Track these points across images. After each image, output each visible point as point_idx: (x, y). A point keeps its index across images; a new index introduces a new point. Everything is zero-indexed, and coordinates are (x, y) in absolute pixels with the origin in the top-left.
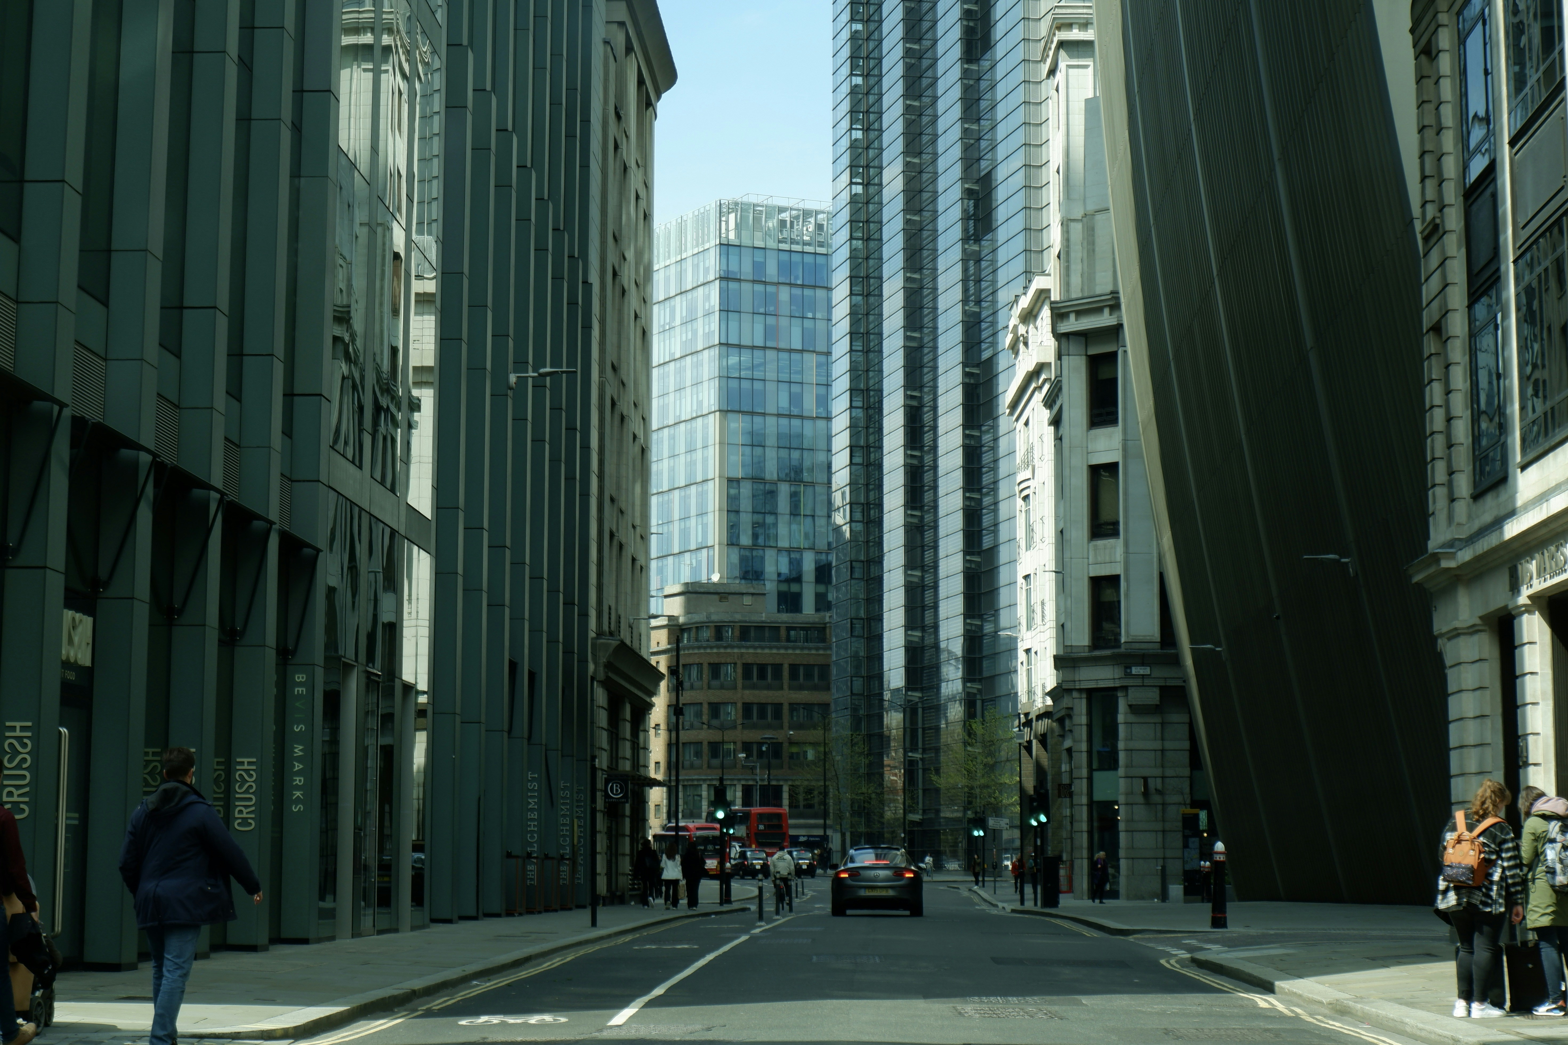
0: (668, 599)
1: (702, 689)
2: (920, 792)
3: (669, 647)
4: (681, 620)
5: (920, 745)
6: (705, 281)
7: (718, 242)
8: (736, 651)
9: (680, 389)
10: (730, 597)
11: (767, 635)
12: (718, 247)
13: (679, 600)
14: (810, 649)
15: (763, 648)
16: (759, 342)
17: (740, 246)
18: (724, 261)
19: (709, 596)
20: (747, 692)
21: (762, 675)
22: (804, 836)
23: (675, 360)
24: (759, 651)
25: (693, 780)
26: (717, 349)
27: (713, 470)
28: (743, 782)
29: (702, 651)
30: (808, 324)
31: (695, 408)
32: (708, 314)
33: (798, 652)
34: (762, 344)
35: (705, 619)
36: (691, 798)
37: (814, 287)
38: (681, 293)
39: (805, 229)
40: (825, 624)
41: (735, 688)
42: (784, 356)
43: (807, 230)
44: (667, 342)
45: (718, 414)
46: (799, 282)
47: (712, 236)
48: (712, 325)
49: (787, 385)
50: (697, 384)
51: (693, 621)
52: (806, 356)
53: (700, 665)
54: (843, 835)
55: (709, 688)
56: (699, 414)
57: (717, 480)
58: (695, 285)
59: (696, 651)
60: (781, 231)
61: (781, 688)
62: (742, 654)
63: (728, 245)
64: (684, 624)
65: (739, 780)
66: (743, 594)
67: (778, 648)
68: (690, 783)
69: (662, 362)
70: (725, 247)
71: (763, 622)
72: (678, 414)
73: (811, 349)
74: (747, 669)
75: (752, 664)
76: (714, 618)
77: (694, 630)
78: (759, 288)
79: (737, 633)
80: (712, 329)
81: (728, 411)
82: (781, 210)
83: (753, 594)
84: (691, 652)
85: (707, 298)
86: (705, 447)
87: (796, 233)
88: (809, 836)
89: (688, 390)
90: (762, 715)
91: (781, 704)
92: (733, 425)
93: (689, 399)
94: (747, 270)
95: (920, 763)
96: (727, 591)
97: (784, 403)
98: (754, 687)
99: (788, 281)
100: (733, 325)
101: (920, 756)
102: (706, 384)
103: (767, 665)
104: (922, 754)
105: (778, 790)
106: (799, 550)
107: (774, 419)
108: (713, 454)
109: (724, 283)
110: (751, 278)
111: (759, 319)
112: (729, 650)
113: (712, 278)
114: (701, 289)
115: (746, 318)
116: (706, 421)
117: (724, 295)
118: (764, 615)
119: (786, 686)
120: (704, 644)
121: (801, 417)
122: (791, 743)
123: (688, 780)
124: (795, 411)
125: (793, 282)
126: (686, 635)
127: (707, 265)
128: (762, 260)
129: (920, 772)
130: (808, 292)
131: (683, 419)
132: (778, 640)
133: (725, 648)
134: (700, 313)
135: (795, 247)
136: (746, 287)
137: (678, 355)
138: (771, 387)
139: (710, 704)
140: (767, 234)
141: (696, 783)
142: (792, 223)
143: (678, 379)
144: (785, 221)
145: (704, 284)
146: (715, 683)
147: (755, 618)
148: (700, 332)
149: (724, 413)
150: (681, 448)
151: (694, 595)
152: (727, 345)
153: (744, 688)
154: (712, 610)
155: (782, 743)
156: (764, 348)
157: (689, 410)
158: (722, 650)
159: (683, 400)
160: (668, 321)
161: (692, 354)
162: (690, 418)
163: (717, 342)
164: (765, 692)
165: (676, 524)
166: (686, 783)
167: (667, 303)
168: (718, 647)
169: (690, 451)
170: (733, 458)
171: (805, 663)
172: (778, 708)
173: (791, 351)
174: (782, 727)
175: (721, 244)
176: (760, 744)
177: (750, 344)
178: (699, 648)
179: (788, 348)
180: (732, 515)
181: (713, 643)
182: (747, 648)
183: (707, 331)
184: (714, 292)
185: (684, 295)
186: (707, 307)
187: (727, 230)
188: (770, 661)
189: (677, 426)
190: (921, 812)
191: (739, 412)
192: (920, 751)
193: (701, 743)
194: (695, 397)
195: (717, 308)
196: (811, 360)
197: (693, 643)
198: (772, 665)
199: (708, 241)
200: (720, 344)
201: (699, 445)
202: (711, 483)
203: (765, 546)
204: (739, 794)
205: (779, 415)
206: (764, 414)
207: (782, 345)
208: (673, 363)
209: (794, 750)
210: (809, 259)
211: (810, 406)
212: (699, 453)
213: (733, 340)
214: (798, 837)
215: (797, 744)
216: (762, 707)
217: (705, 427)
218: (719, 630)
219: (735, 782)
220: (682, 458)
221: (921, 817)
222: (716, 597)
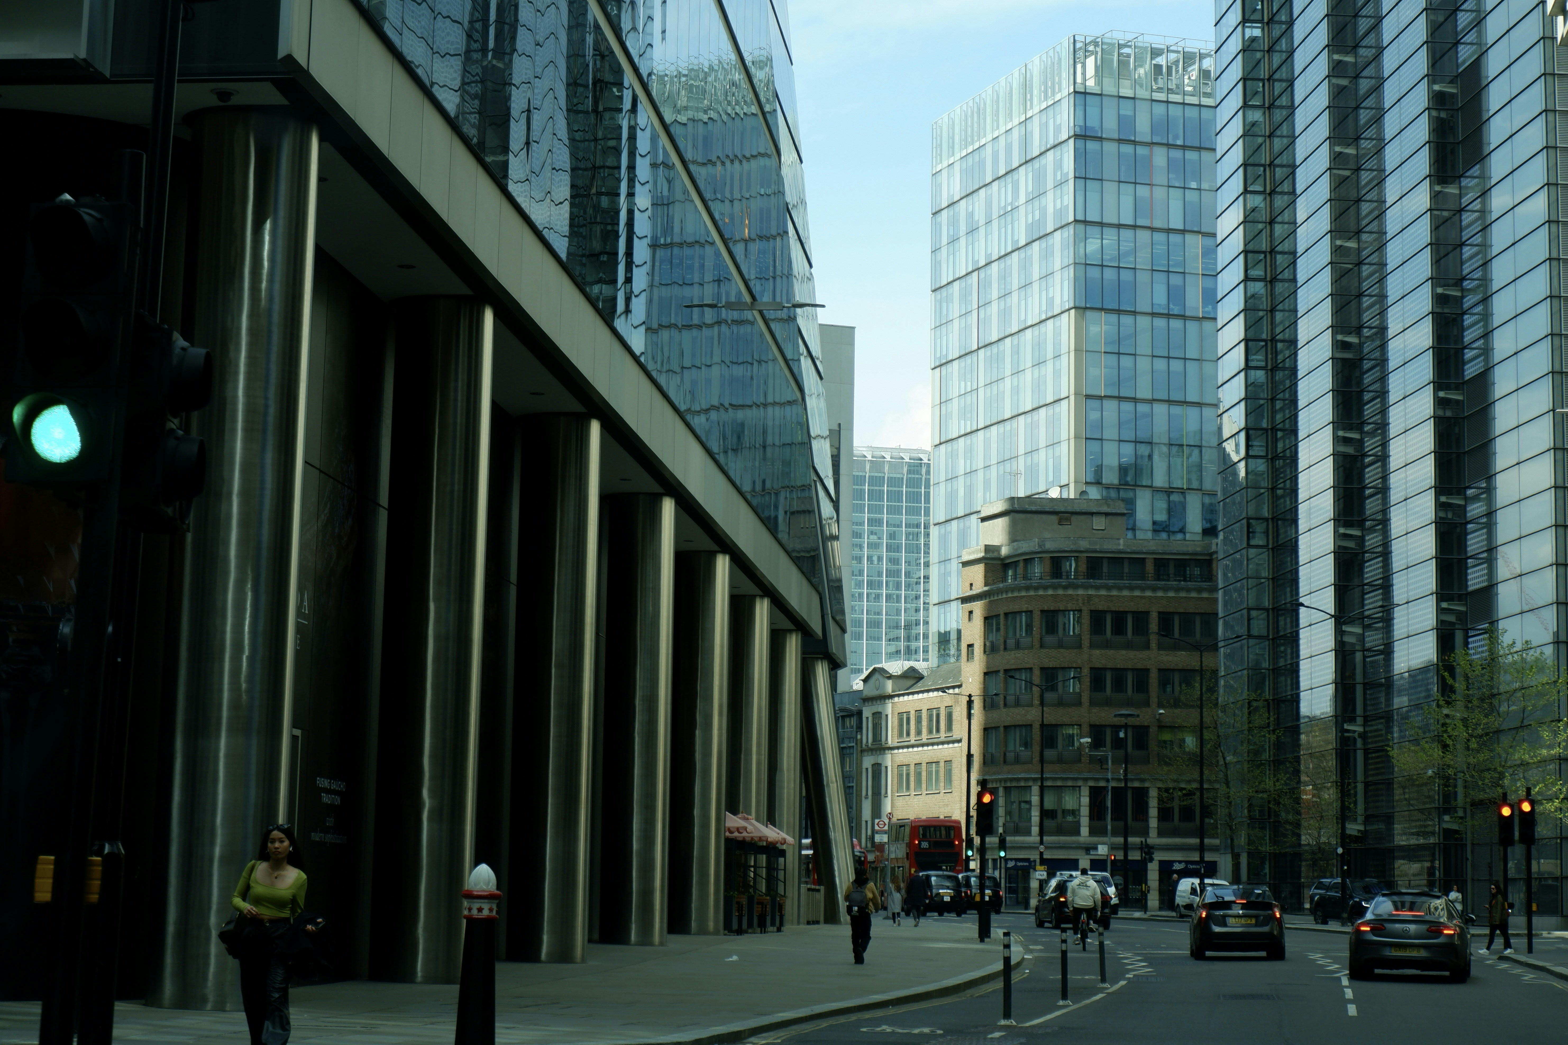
0: (986, 523)
1: (1032, 647)
2: (1360, 787)
3: (986, 589)
4: (1004, 551)
5: (1359, 710)
6: (1056, 142)
7: (1072, 90)
8: (1081, 592)
9: (1025, 286)
10: (1074, 518)
11: (1126, 570)
12: (1072, 96)
13: (1001, 524)
14: (1189, 590)
15: (1120, 589)
16: (1128, 219)
17: (1101, 95)
18: (1080, 113)
19: (1044, 517)
20: (1097, 652)
21: (1119, 628)
22: (1180, 862)
23: (1019, 249)
24: (1115, 593)
25: (1018, 780)
26: (1071, 227)
27: (1066, 385)
28: (1091, 783)
29: (1032, 593)
30: (1191, 196)
31: (1044, 308)
32: (1059, 185)
33: (1171, 594)
34: (1131, 222)
35: (1037, 549)
36: (1015, 806)
37: (1199, 149)
38: (1026, 162)
39: (1186, 77)
40: (1211, 554)
41: (1080, 646)
42: (1160, 237)
43: (1189, 78)
44: (1010, 227)
45: (1073, 312)
46: (1179, 142)
47: (1064, 83)
48: (1066, 197)
49: (1165, 275)
50: (1046, 276)
51: (1020, 552)
52: (1189, 238)
53: (1029, 613)
54: (1236, 857)
55: (1042, 646)
56: (1050, 314)
57: (1072, 398)
58: (1043, 149)
59: (1023, 594)
60: (1156, 80)
61: (1147, 647)
62: (1090, 597)
63: (1085, 93)
64: (1008, 557)
65: (1086, 780)
66: (1092, 514)
67: (1143, 589)
68: (1014, 784)
69: (1003, 253)
70: (1081, 95)
71: (1120, 552)
72: (1023, 318)
73: (1196, 229)
74: (1097, 619)
75: (1104, 612)
76: (1049, 546)
77: (1021, 564)
78: (1127, 149)
79: (1083, 568)
80: (1066, 203)
81: (1086, 308)
82: (1156, 53)
83: (1107, 514)
84: (1016, 594)
85: (1059, 165)
86: (1057, 357)
87: (1174, 82)
88: (1187, 862)
89: (1036, 286)
90: (1119, 684)
91: (1147, 670)
92: (1094, 329)
93: (1036, 297)
94: (1111, 127)
95: (1359, 743)
96: (1070, 509)
97: (1160, 298)
98: (1108, 645)
99: (1165, 141)
100: (1093, 197)
101: (1360, 729)
102: (1057, 276)
103: (1126, 612)
104: (1364, 726)
105: (1141, 795)
106: (1182, 492)
107: (1148, 319)
108: (1067, 364)
109: (1081, 143)
110: (1116, 136)
111: (1128, 189)
112: (1070, 592)
113: (1064, 136)
114: (1050, 154)
115: (1110, 188)
116: (1058, 324)
117: (1080, 157)
118: (1121, 541)
119: (1153, 644)
120: (1035, 582)
121: (1183, 317)
122: (1161, 727)
123: (1012, 780)
124: (1176, 310)
125: (1171, 142)
126: (1010, 573)
127: (1058, 122)
128: (1130, 113)
129: (1360, 755)
130: (1191, 155)
131: (1029, 323)
132: (1143, 577)
133: (1065, 588)
134: (1050, 184)
135: (1173, 98)
136: (1110, 148)
137: (1022, 242)
138: (1143, 278)
139: (1043, 669)
140: (1136, 83)
141: (1022, 784)
142: (1169, 68)
143: (1023, 276)
144: (1160, 66)
145: (1054, 147)
146: (1050, 639)
147: (1109, 546)
148: (1050, 210)
149: (1081, 311)
150: (1027, 360)
151: (1022, 516)
152: (1085, 222)
153: (1092, 646)
154: (1047, 535)
155: (1148, 727)
156: (1135, 227)
157: (1037, 311)
158: (1060, 592)
159: (1030, 299)
160: (1010, 200)
161: (1040, 238)
162: (1038, 321)
163: (1071, 219)
164: (1124, 652)
165: (1021, 460)
166: (1008, 784)
167: (1009, 178)
168: (1055, 587)
169: (1039, 363)
170: (1094, 372)
171: (1182, 611)
172: (1142, 675)
173: (1169, 231)
174: (1147, 704)
175: (1075, 92)
176: (1116, 728)
177: (1116, 222)
178: (1028, 588)
179: (1166, 227)
180: (1095, 446)
181: (1048, 581)
182: (1097, 588)
183: (1058, 206)
184: (1068, 155)
185: (1030, 164)
186: (1059, 178)
187: (1084, 74)
188: (1131, 607)
189: (1021, 334)
190: (1360, 819)
191: (1101, 309)
192: (1360, 720)
193: (1031, 725)
194: (1044, 293)
195: (1071, 175)
196: (1195, 243)
197: (1020, 582)
198: (1133, 613)
199: (1060, 90)
200: (1076, 221)
201: (1050, 354)
202: (1064, 403)
203: (1136, 485)
204: (1085, 800)
205: (1153, 315)
206: (1134, 313)
207: (1157, 224)
208: (1016, 253)
209: (1166, 736)
210: (1191, 113)
211: (1194, 302)
212: (1050, 364)
213: (1093, 216)
214: (1171, 863)
215: (1172, 728)
216: (1119, 675)
217: (1057, 333)
218: (1056, 564)
219: (1080, 783)
220: (1028, 374)
221: (1362, 828)
222: (1054, 518)
